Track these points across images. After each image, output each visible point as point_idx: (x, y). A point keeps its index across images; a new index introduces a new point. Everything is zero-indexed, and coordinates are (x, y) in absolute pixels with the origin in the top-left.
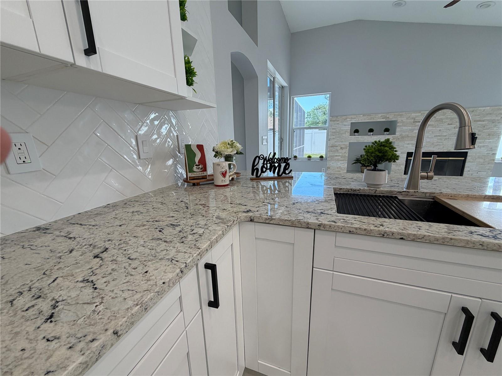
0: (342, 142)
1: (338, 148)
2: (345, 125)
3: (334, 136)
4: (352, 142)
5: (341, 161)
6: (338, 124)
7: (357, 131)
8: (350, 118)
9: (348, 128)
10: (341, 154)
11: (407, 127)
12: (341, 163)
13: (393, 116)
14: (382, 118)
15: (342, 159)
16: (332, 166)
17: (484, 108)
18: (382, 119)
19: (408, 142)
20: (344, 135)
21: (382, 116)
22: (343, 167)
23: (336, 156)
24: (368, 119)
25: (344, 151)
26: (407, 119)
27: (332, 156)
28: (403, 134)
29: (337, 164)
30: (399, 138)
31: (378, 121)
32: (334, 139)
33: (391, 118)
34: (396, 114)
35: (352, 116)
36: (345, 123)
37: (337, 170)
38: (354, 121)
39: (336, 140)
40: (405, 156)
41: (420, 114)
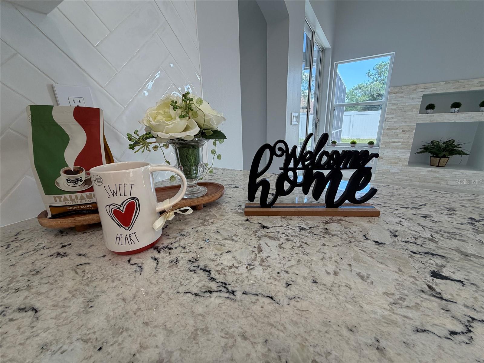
0: (405, 122)
1: (397, 131)
2: (412, 99)
3: (393, 114)
4: (422, 122)
5: (401, 149)
6: (402, 97)
7: (431, 107)
8: (423, 88)
9: (418, 102)
10: (401, 140)
12: (400, 152)
15: (403, 146)
16: (386, 156)
18: (481, 86)
20: (409, 113)
21: (480, 82)
22: (404, 157)
23: (394, 142)
24: (454, 88)
25: (407, 135)
27: (387, 143)
29: (394, 154)
31: (471, 90)
32: (393, 118)
35: (427, 85)
36: (413, 96)
37: (393, 161)
38: (428, 92)
39: (395, 120)
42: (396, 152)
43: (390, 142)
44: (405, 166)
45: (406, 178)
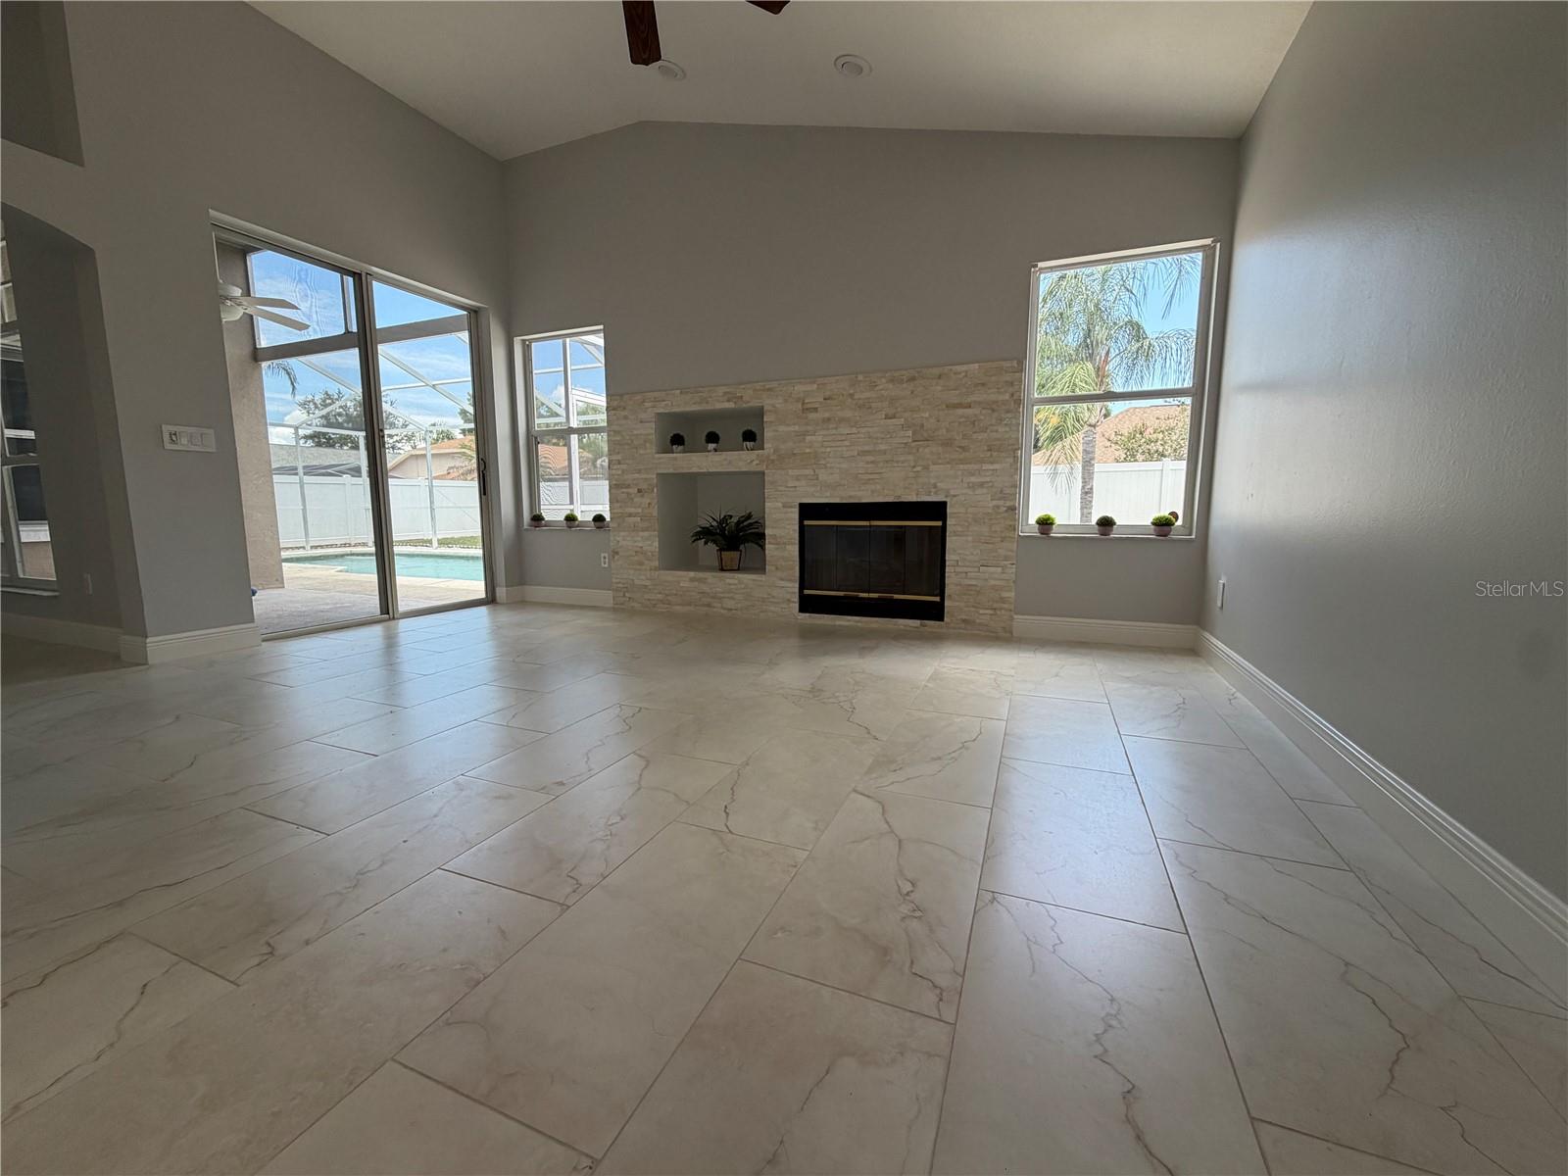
0: (639, 472)
1: (630, 490)
2: (641, 422)
3: (618, 453)
4: (665, 471)
5: (643, 530)
6: (626, 418)
7: (677, 440)
8: (651, 400)
9: (649, 430)
10: (640, 510)
11: (788, 425)
13: (751, 392)
14: (726, 398)
15: (644, 524)
16: (623, 547)
17: (964, 368)
18: (728, 401)
19: (796, 472)
20: (642, 452)
21: (725, 393)
22: (649, 548)
23: (630, 515)
24: (694, 404)
25: (646, 500)
26: (786, 401)
27: (620, 517)
28: (782, 447)
29: (635, 541)
30: (773, 461)
32: (620, 462)
33: (750, 399)
34: (758, 386)
35: (656, 394)
36: (641, 416)
37: (636, 558)
38: (661, 409)
39: (624, 467)
40: (795, 514)
41: (815, 386)
43: (624, 516)
44: (656, 569)
45: (660, 596)
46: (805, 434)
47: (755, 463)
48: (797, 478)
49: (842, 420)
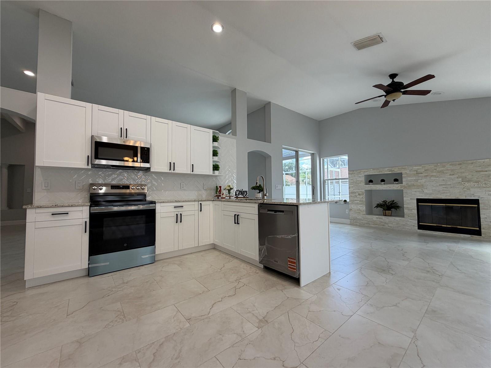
0: (359, 189)
1: (356, 194)
3: (352, 185)
4: (367, 189)
5: (360, 204)
6: (355, 176)
7: (371, 181)
8: (363, 172)
9: (363, 179)
10: (359, 199)
11: (412, 177)
12: (360, 206)
13: (397, 169)
14: (388, 171)
15: (361, 203)
16: (353, 208)
18: (389, 171)
19: (415, 190)
20: (360, 184)
21: (388, 170)
22: (362, 209)
23: (356, 200)
24: (378, 172)
25: (361, 197)
26: (410, 171)
27: (352, 201)
28: (409, 183)
29: (357, 207)
30: (406, 187)
31: (386, 173)
32: (352, 187)
33: (397, 171)
34: (400, 167)
35: (365, 170)
36: (359, 176)
37: (357, 211)
38: (366, 174)
40: (415, 202)
41: (421, 167)
42: (358, 206)
43: (354, 200)
44: (364, 214)
45: (366, 222)
46: (418, 180)
47: (399, 188)
48: (416, 192)
49: (432, 176)
